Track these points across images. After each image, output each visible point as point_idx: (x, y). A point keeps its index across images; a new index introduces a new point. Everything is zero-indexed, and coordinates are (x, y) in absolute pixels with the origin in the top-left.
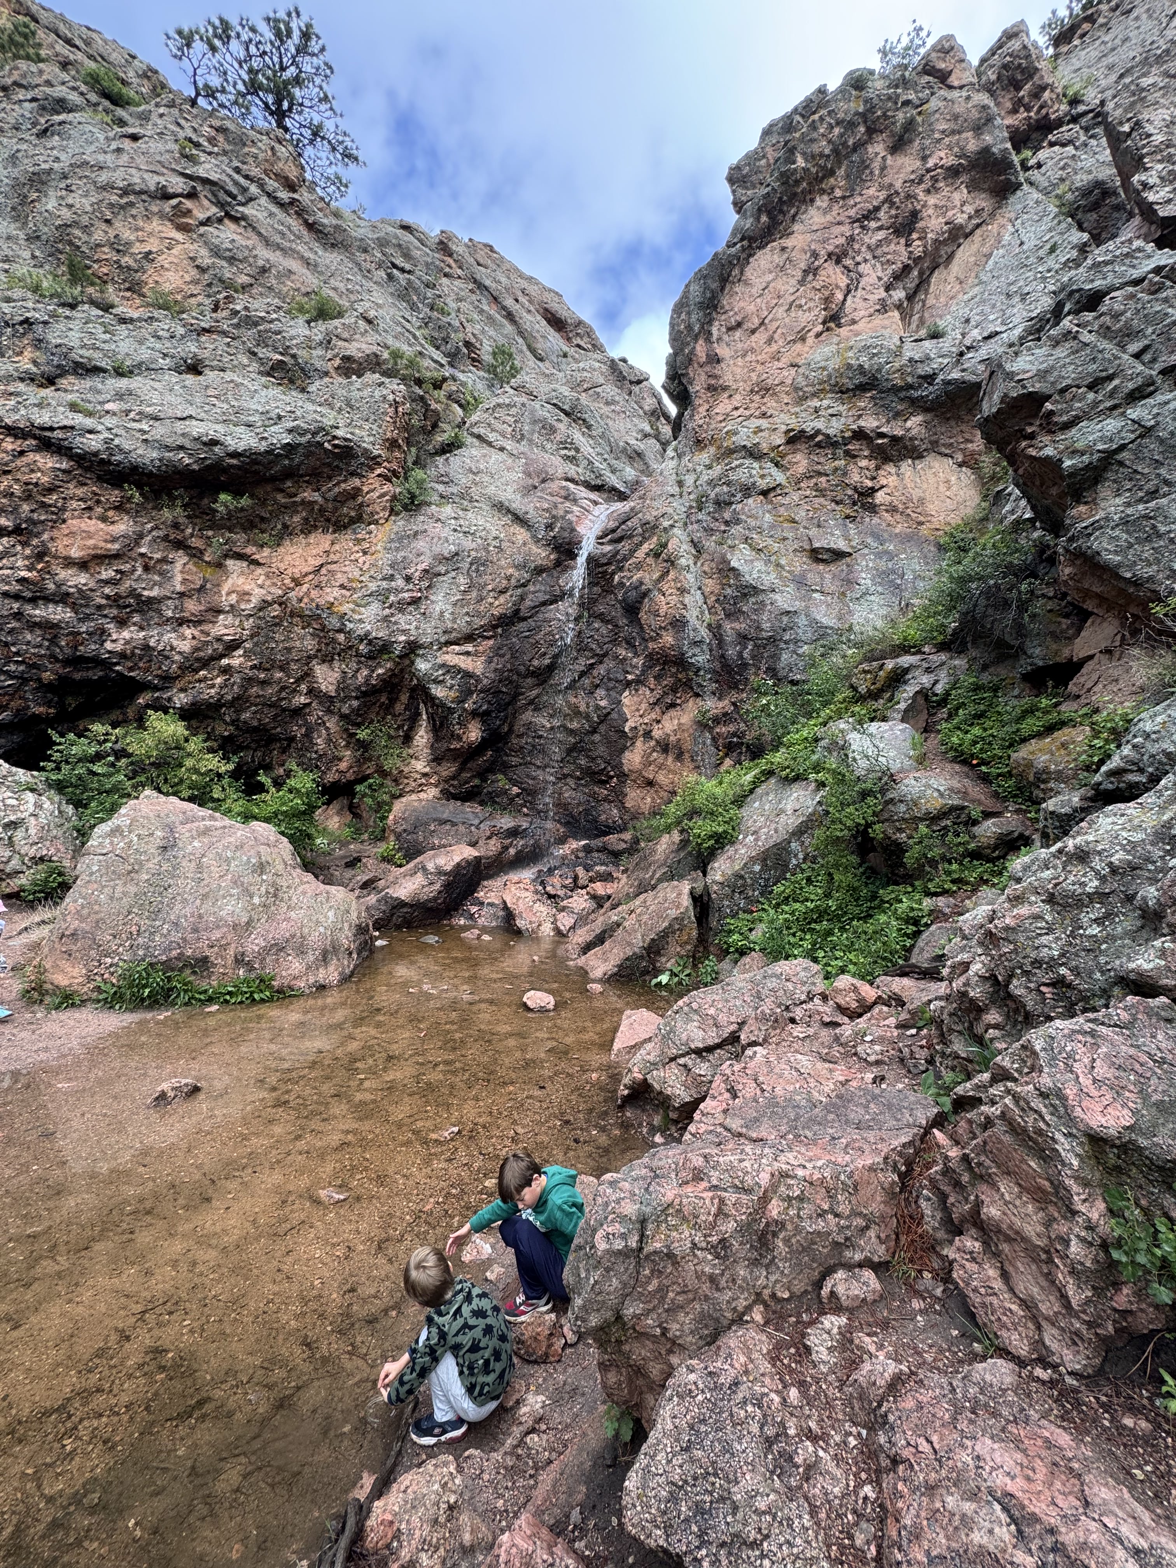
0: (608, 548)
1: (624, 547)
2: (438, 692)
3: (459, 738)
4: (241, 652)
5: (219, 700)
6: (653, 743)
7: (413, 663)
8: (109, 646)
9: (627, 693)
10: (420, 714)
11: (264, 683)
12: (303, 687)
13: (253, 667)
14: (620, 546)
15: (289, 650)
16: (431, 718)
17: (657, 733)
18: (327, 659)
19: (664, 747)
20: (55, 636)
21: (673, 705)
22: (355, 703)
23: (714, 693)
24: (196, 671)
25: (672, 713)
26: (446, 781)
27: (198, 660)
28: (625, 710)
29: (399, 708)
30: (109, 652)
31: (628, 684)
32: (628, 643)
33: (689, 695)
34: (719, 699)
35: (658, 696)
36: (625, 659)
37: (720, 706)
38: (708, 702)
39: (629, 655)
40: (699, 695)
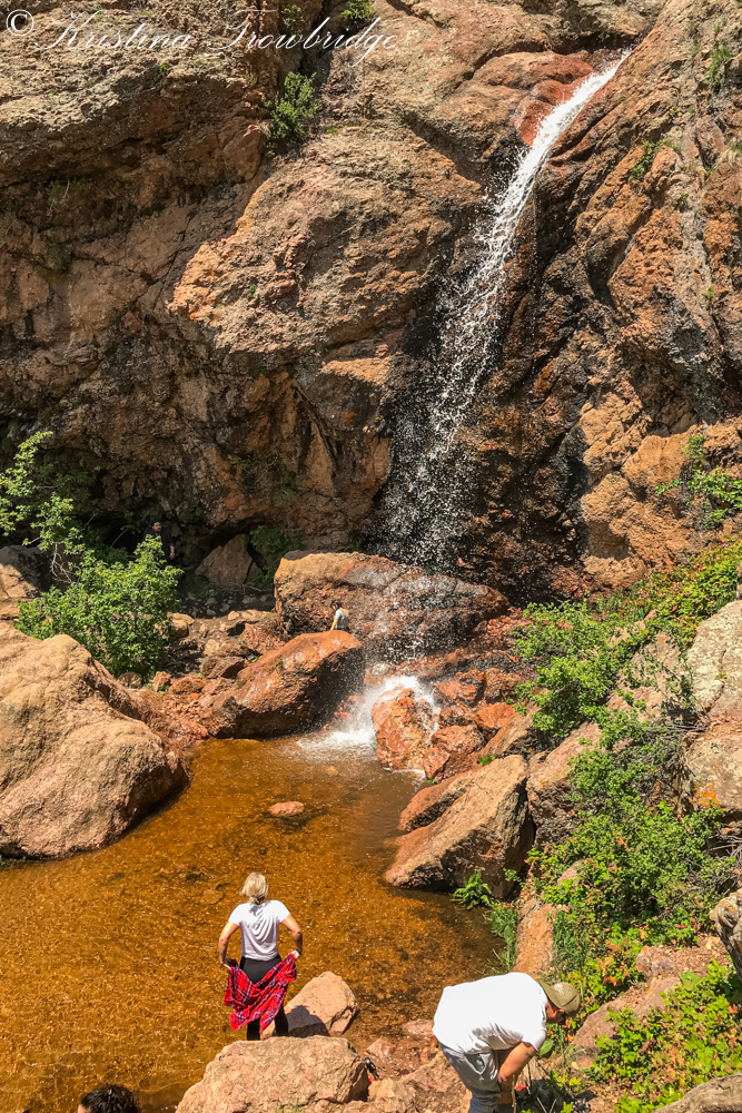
0: (568, 170)
1: (593, 165)
2: (330, 412)
3: (363, 470)
4: (97, 374)
5: (84, 432)
6: (623, 483)
7: (292, 377)
9: (588, 405)
10: (312, 437)
11: (128, 409)
13: (113, 392)
14: (583, 166)
16: (327, 442)
17: (630, 466)
18: (192, 376)
19: (640, 492)
21: (657, 426)
22: (230, 431)
24: (56, 400)
25: (655, 437)
26: (355, 521)
27: (56, 387)
28: (586, 430)
29: (287, 429)
31: (592, 389)
32: (594, 326)
33: (681, 411)
34: (722, 421)
35: (636, 411)
36: (588, 351)
37: (721, 435)
38: (706, 426)
39: (595, 344)
40: (695, 412)
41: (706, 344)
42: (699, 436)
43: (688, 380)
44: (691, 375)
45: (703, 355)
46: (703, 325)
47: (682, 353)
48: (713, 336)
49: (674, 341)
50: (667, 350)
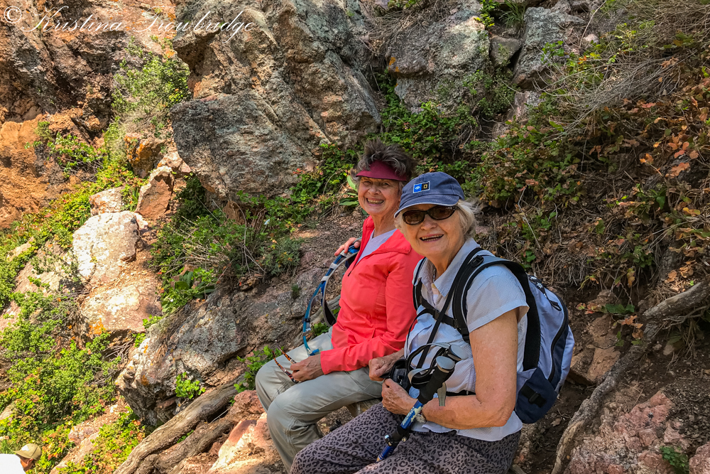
33: (29, 105)
34: (59, 112)
37: (60, 121)
38: (49, 115)
40: (39, 106)
41: (41, 60)
42: (45, 122)
43: (31, 83)
44: (33, 81)
45: (40, 67)
46: (38, 47)
47: (25, 65)
48: (45, 55)
49: (17, 56)
50: (13, 62)
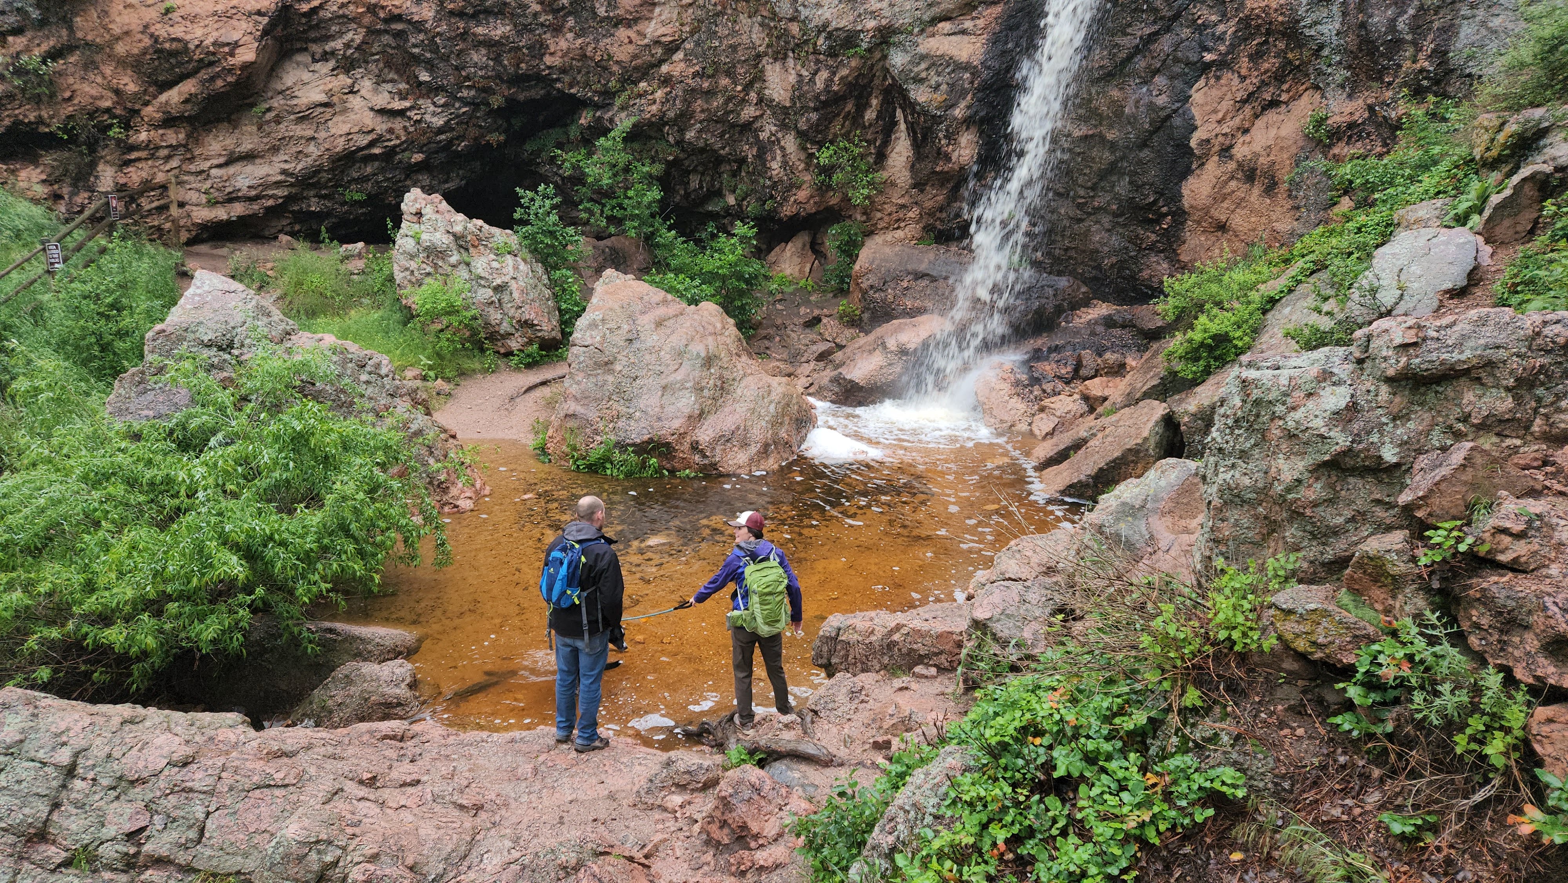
2: (920, 95)
3: (948, 158)
4: (680, 55)
5: (661, 119)
6: (1232, 166)
7: (885, 57)
8: (548, 60)
9: (1202, 82)
10: (895, 123)
11: (709, 94)
12: (753, 96)
13: (695, 75)
15: (734, 48)
16: (912, 129)
17: (1241, 151)
18: (780, 56)
19: (1250, 174)
20: (499, 55)
21: (1274, 104)
22: (814, 116)
23: (1342, 87)
24: (635, 83)
25: (1271, 116)
26: (931, 214)
27: (636, 68)
28: (1195, 111)
29: (870, 115)
30: (549, 68)
31: (1206, 67)
33: (1304, 87)
34: (1350, 96)
35: (1251, 89)
36: (1205, 26)
38: (1331, 102)
39: (1214, 18)
40: (1319, 88)
43: (1317, 53)
44: (1321, 48)
50: (1298, 21)
